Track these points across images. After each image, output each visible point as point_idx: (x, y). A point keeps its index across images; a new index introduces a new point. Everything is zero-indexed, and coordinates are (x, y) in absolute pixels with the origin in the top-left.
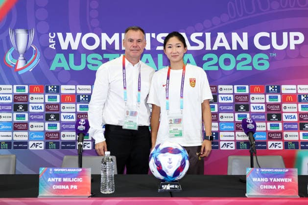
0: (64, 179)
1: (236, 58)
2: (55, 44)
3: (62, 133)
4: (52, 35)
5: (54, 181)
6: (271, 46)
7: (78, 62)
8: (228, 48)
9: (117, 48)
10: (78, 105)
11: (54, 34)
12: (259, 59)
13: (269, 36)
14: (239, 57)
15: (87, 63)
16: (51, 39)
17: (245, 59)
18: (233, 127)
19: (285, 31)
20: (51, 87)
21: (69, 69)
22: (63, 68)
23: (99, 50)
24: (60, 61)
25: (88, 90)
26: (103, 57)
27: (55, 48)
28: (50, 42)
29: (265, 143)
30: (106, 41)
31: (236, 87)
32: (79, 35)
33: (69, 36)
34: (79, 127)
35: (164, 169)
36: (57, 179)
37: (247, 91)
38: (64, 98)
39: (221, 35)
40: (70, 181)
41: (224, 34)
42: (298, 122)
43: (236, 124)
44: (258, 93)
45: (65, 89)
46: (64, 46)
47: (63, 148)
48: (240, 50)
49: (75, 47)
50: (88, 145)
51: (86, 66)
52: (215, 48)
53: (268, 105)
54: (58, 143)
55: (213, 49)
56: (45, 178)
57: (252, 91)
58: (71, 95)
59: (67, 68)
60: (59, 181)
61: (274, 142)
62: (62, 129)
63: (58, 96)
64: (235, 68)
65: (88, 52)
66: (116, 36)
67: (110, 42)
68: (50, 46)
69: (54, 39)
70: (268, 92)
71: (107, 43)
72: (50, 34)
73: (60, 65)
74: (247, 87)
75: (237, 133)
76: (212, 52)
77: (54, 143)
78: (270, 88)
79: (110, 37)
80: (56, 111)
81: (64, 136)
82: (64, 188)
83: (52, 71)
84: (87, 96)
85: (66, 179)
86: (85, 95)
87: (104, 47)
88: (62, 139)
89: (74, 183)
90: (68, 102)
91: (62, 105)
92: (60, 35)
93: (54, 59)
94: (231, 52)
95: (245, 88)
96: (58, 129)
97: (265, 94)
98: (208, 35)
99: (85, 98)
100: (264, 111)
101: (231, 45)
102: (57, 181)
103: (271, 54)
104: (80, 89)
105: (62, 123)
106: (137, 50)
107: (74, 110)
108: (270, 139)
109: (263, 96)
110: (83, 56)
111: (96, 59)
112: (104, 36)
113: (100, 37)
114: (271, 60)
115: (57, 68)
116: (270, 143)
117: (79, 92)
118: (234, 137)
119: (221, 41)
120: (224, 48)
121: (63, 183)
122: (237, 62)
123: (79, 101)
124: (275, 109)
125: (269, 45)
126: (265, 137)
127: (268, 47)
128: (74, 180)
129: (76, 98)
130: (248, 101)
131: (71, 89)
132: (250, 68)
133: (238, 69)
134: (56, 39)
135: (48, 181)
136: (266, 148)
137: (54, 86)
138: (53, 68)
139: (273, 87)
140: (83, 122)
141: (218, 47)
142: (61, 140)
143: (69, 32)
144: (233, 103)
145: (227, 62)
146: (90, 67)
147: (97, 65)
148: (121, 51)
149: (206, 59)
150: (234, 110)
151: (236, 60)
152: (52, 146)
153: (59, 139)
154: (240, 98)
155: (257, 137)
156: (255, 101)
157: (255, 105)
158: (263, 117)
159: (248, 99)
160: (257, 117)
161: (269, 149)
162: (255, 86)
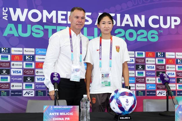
0: (61, 113)
1: (137, 32)
2: (7, 16)
3: (12, 84)
4: (5, 9)
5: (54, 115)
6: (160, 25)
7: (25, 31)
8: (132, 25)
9: (54, 21)
10: (25, 63)
11: (7, 8)
12: (152, 34)
13: (158, 19)
14: (139, 32)
15: (32, 32)
16: (4, 12)
17: (142, 34)
18: (134, 81)
19: (169, 16)
20: (3, 49)
21: (18, 36)
22: (13, 35)
23: (41, 23)
24: (11, 29)
25: (32, 51)
26: (44, 27)
27: (7, 20)
28: (3, 14)
29: (155, 92)
30: (46, 16)
31: (136, 52)
32: (26, 10)
33: (18, 10)
34: (54, 79)
35: (123, 106)
36: (55, 113)
37: (144, 56)
38: (13, 58)
39: (127, 16)
40: (65, 115)
41: (129, 15)
42: (176, 77)
43: (137, 78)
44: (150, 57)
45: (15, 51)
46: (14, 18)
47: (12, 95)
48: (139, 27)
49: (23, 19)
50: (32, 93)
51: (31, 34)
53: (157, 66)
54: (9, 91)
55: (122, 26)
56: (48, 113)
57: (147, 56)
58: (19, 55)
59: (16, 35)
60: (57, 115)
61: (161, 91)
62: (12, 81)
63: (9, 56)
64: (136, 39)
65: (33, 24)
66: (54, 13)
67: (50, 17)
68: (4, 18)
69: (6, 13)
70: (157, 56)
71: (47, 17)
72: (3, 8)
73: (11, 32)
74: (144, 53)
75: (137, 85)
76: (121, 27)
77: (5, 91)
78: (159, 54)
79: (50, 13)
80: (7, 67)
81: (13, 86)
82: (61, 120)
83: (5, 37)
84: (31, 56)
85: (62, 113)
86: (30, 55)
87: (45, 21)
88: (12, 88)
89: (67, 116)
90: (17, 61)
91: (12, 63)
92: (11, 10)
93: (6, 28)
94: (134, 28)
95: (142, 54)
96: (9, 81)
97: (155, 58)
98: (119, 16)
99: (30, 58)
100: (154, 69)
101: (133, 23)
102: (55, 115)
103: (159, 31)
104: (26, 51)
105: (12, 77)
106: (81, 25)
107: (21, 67)
108: (158, 89)
109: (154, 59)
110: (29, 26)
111: (39, 29)
112: (45, 12)
113: (42, 13)
114: (159, 35)
115: (8, 35)
116: (158, 92)
117: (25, 53)
118: (135, 88)
119: (127, 20)
120: (129, 25)
121: (60, 116)
122: (138, 35)
123: (25, 60)
124: (162, 69)
125: (158, 25)
126: (155, 87)
127: (157, 26)
128: (67, 114)
129: (23, 58)
130: (144, 63)
131: (19, 51)
132: (146, 40)
133: (138, 40)
134: (8, 13)
135: (50, 115)
136: (155, 95)
137: (6, 48)
138: (5, 34)
139: (160, 53)
140: (56, 75)
141: (125, 24)
142: (11, 90)
143: (19, 8)
144: (135, 64)
145: (131, 35)
146: (34, 35)
147: (39, 34)
148: (57, 24)
149: (117, 33)
150: (135, 69)
151: (137, 34)
152: (4, 94)
153: (9, 88)
154: (139, 61)
155: (150, 87)
156: (149, 63)
157: (148, 65)
158: (154, 74)
159: (144, 61)
160: (150, 74)
161: (157, 95)
162: (149, 53)
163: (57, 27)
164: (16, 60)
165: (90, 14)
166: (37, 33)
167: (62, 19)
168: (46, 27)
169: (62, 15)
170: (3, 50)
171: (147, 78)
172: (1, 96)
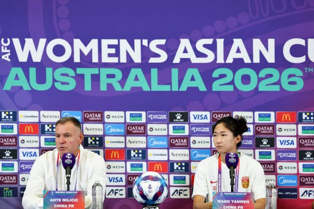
2: (9, 54)
3: (21, 176)
4: (6, 42)
7: (41, 79)
8: (247, 60)
9: (95, 59)
10: (43, 138)
11: (9, 40)
12: (290, 76)
13: (304, 45)
14: (263, 73)
15: (54, 80)
16: (4, 47)
17: (269, 76)
20: (5, 113)
21: (30, 89)
22: (21, 88)
23: (70, 63)
24: (17, 78)
25: (56, 117)
26: (75, 71)
27: (9, 60)
28: (3, 51)
29: (296, 190)
30: (80, 49)
31: (257, 113)
32: (42, 41)
33: (29, 42)
37: (272, 120)
39: (238, 43)
41: (243, 40)
44: (286, 122)
45: (25, 116)
46: (22, 57)
47: (22, 195)
49: (37, 58)
51: (53, 85)
52: (230, 60)
53: (300, 139)
54: (16, 188)
55: (227, 62)
57: (279, 120)
58: (33, 124)
59: (26, 87)
61: (308, 189)
62: (21, 171)
63: (15, 126)
64: (257, 88)
65: (56, 66)
66: (94, 43)
68: (3, 57)
69: (8, 48)
70: (300, 120)
71: (81, 52)
72: (3, 40)
73: (17, 83)
74: (272, 114)
76: (225, 65)
77: (10, 189)
78: (304, 116)
79: (86, 44)
80: (11, 146)
81: (23, 179)
83: (6, 91)
84: (54, 126)
86: (52, 124)
87: (77, 59)
88: (21, 183)
90: (29, 134)
91: (21, 138)
92: (16, 42)
93: (8, 75)
94: (252, 66)
95: (269, 116)
96: (16, 170)
97: (297, 124)
98: (220, 42)
99: (52, 128)
100: (295, 146)
101: (251, 56)
103: (306, 69)
104: (45, 117)
105: (21, 163)
107: (37, 145)
108: (302, 184)
109: (294, 126)
110: (49, 71)
111: (66, 75)
112: (78, 43)
113: (72, 44)
114: (306, 77)
115: (13, 87)
116: (302, 190)
117: (43, 120)
119: (238, 51)
120: (242, 60)
122: (260, 80)
123: (43, 132)
124: (310, 145)
125: (305, 57)
126: (295, 182)
127: (302, 59)
130: (273, 134)
131: (32, 116)
132: (276, 88)
134: (11, 47)
137: (9, 112)
138: (7, 87)
139: (308, 114)
140: (70, 156)
141: (234, 59)
142: (20, 186)
143: (29, 37)
144: (253, 136)
145: (246, 79)
146: (59, 86)
147: (67, 84)
148: (101, 65)
149: (217, 76)
150: (254, 146)
151: (258, 78)
152: (7, 193)
153: (16, 183)
154: (263, 130)
155: (285, 181)
156: (283, 133)
157: (282, 139)
158: (294, 155)
159: (273, 131)
160: (285, 155)
161: (301, 198)
162: (283, 113)
163: (101, 69)
164: (27, 132)
165: (162, 42)
166: (63, 83)
167: (110, 55)
168: (80, 71)
169: (110, 46)
170: (3, 115)
171: (279, 164)
172: (3, 196)
